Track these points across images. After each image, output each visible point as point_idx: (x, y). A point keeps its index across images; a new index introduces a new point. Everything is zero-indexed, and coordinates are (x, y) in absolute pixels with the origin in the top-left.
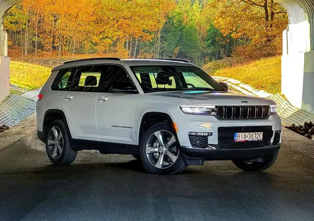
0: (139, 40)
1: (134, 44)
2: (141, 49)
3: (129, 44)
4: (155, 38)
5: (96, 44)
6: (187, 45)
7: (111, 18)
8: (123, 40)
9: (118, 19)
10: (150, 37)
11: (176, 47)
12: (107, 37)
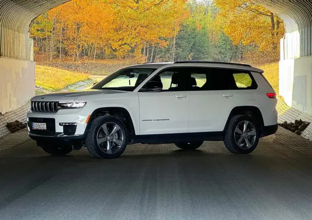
0: (156, 47)
1: (150, 51)
2: (157, 55)
3: (146, 50)
4: (170, 45)
5: (115, 50)
6: (200, 52)
7: (130, 26)
8: (141, 47)
9: (136, 27)
10: (165, 44)
11: (190, 54)
12: (125, 44)
